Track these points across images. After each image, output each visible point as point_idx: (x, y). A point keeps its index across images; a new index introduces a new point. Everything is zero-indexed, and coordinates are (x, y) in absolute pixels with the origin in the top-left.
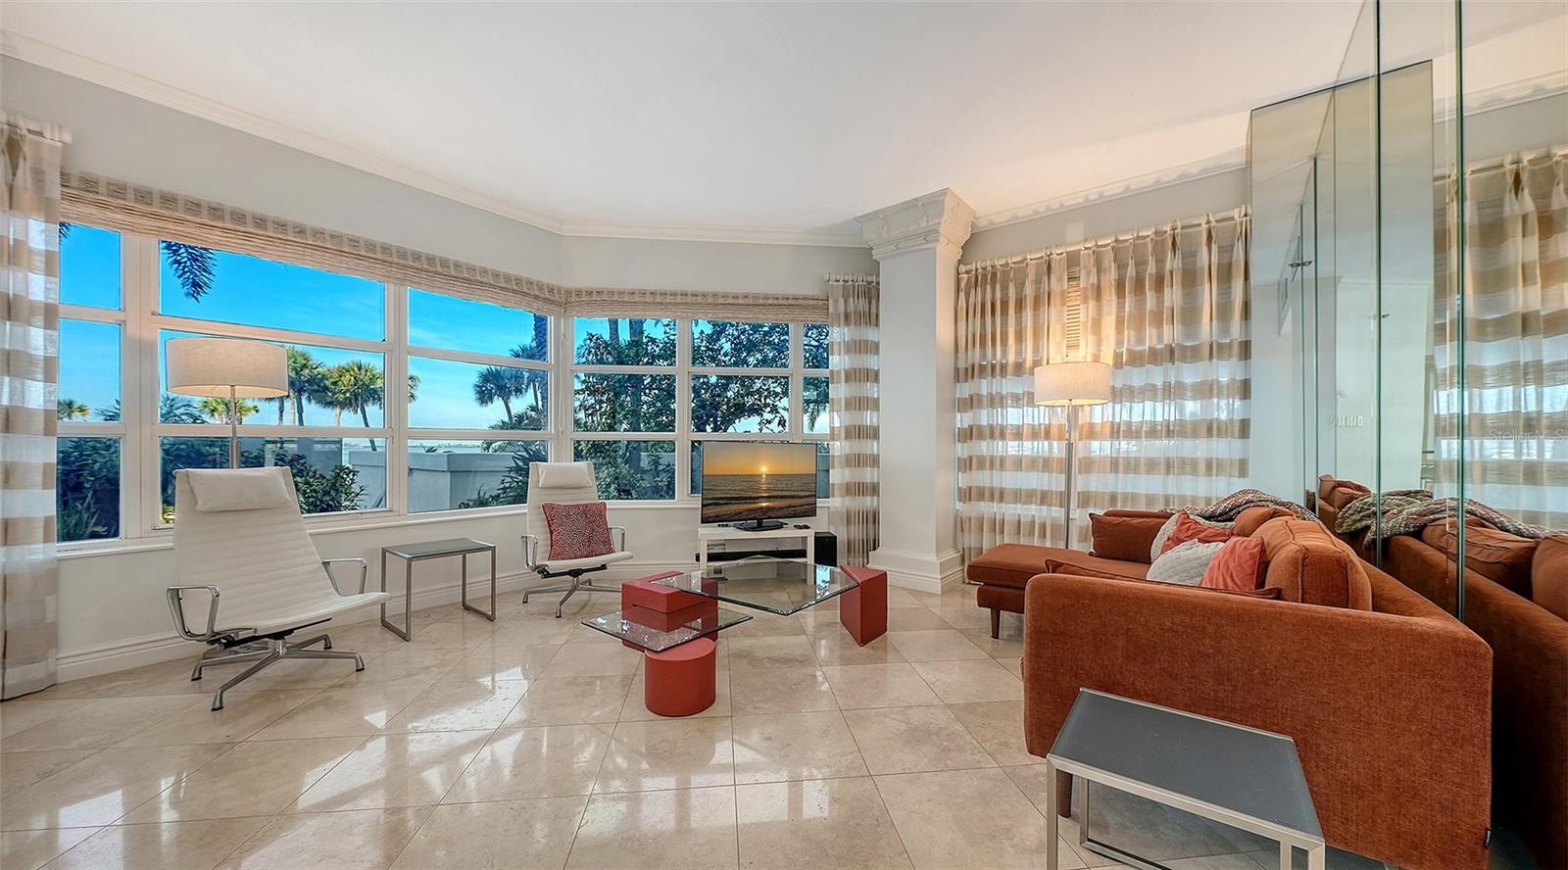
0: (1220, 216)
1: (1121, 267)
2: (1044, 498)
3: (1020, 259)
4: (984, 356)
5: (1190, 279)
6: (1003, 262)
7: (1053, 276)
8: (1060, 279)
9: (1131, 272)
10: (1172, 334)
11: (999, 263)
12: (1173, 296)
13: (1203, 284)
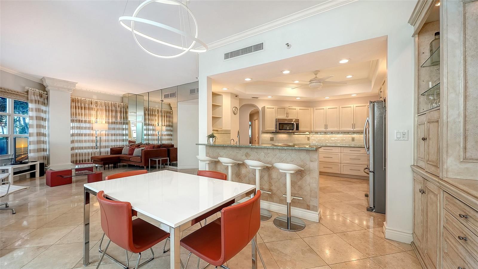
0: (120, 103)
1: (106, 107)
2: (92, 148)
3: (84, 99)
4: (76, 117)
5: (116, 112)
6: (80, 98)
7: (92, 105)
8: (93, 105)
9: (107, 108)
10: (114, 120)
11: (79, 98)
12: (114, 114)
13: (118, 113)
